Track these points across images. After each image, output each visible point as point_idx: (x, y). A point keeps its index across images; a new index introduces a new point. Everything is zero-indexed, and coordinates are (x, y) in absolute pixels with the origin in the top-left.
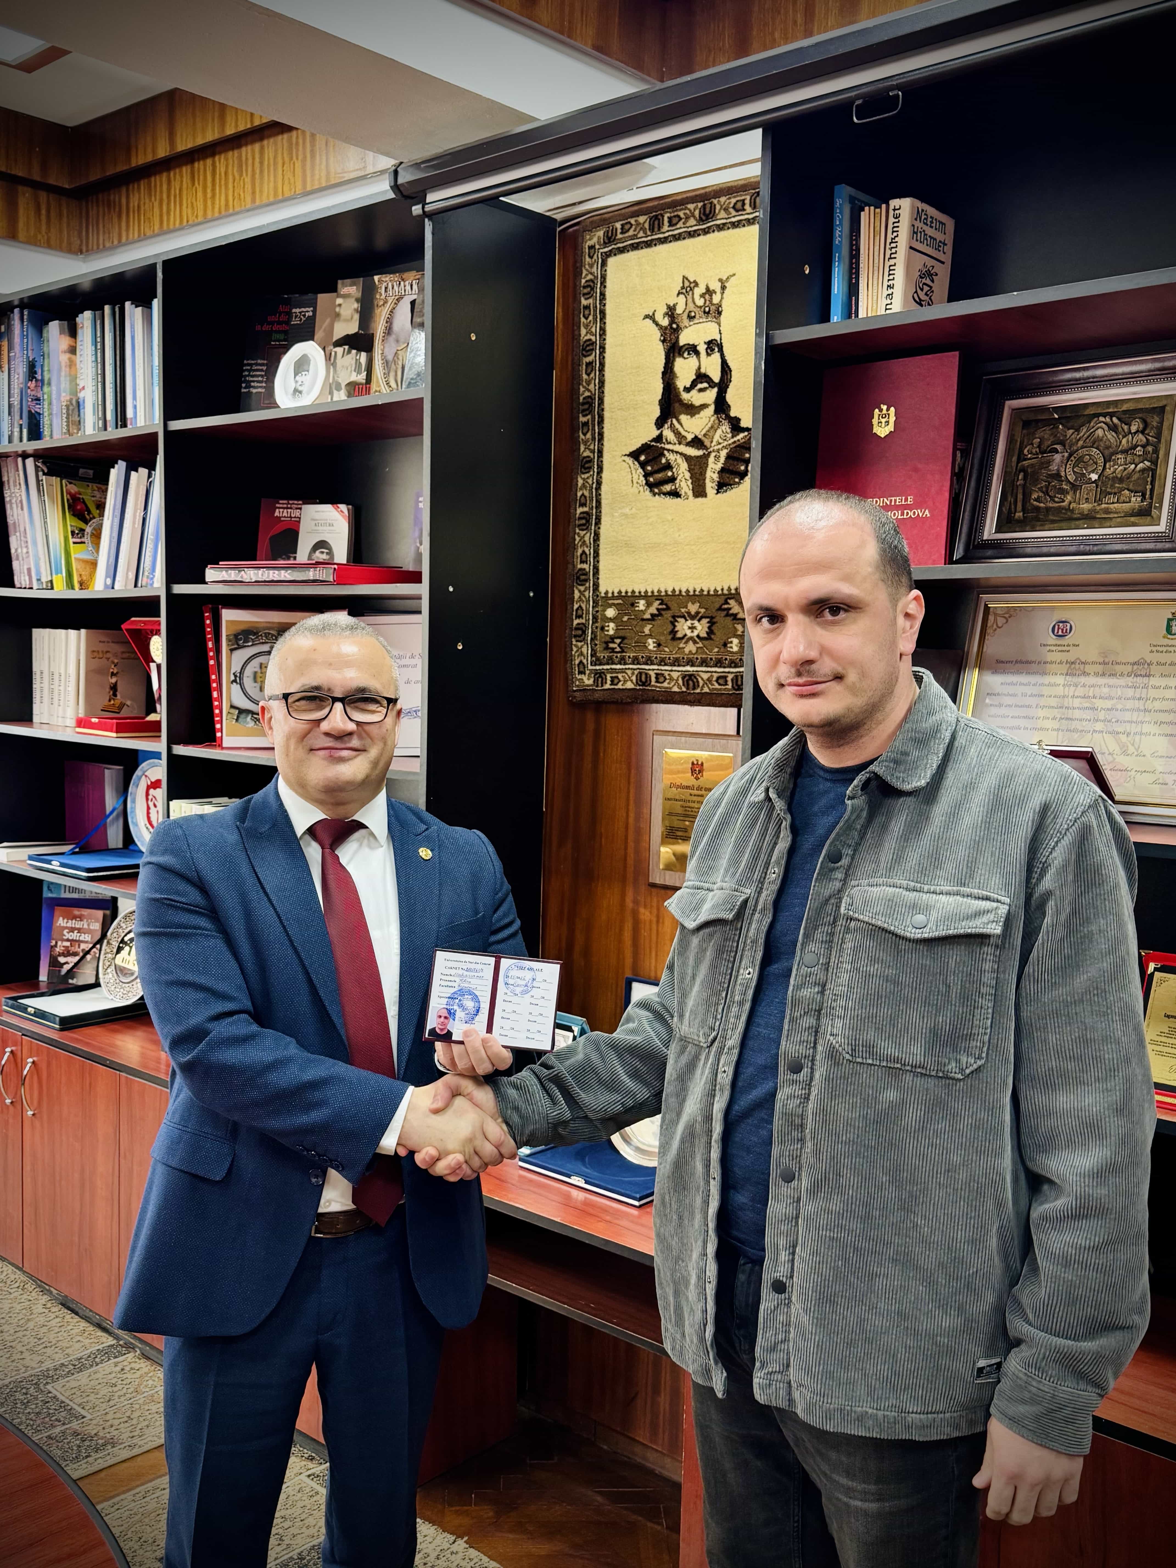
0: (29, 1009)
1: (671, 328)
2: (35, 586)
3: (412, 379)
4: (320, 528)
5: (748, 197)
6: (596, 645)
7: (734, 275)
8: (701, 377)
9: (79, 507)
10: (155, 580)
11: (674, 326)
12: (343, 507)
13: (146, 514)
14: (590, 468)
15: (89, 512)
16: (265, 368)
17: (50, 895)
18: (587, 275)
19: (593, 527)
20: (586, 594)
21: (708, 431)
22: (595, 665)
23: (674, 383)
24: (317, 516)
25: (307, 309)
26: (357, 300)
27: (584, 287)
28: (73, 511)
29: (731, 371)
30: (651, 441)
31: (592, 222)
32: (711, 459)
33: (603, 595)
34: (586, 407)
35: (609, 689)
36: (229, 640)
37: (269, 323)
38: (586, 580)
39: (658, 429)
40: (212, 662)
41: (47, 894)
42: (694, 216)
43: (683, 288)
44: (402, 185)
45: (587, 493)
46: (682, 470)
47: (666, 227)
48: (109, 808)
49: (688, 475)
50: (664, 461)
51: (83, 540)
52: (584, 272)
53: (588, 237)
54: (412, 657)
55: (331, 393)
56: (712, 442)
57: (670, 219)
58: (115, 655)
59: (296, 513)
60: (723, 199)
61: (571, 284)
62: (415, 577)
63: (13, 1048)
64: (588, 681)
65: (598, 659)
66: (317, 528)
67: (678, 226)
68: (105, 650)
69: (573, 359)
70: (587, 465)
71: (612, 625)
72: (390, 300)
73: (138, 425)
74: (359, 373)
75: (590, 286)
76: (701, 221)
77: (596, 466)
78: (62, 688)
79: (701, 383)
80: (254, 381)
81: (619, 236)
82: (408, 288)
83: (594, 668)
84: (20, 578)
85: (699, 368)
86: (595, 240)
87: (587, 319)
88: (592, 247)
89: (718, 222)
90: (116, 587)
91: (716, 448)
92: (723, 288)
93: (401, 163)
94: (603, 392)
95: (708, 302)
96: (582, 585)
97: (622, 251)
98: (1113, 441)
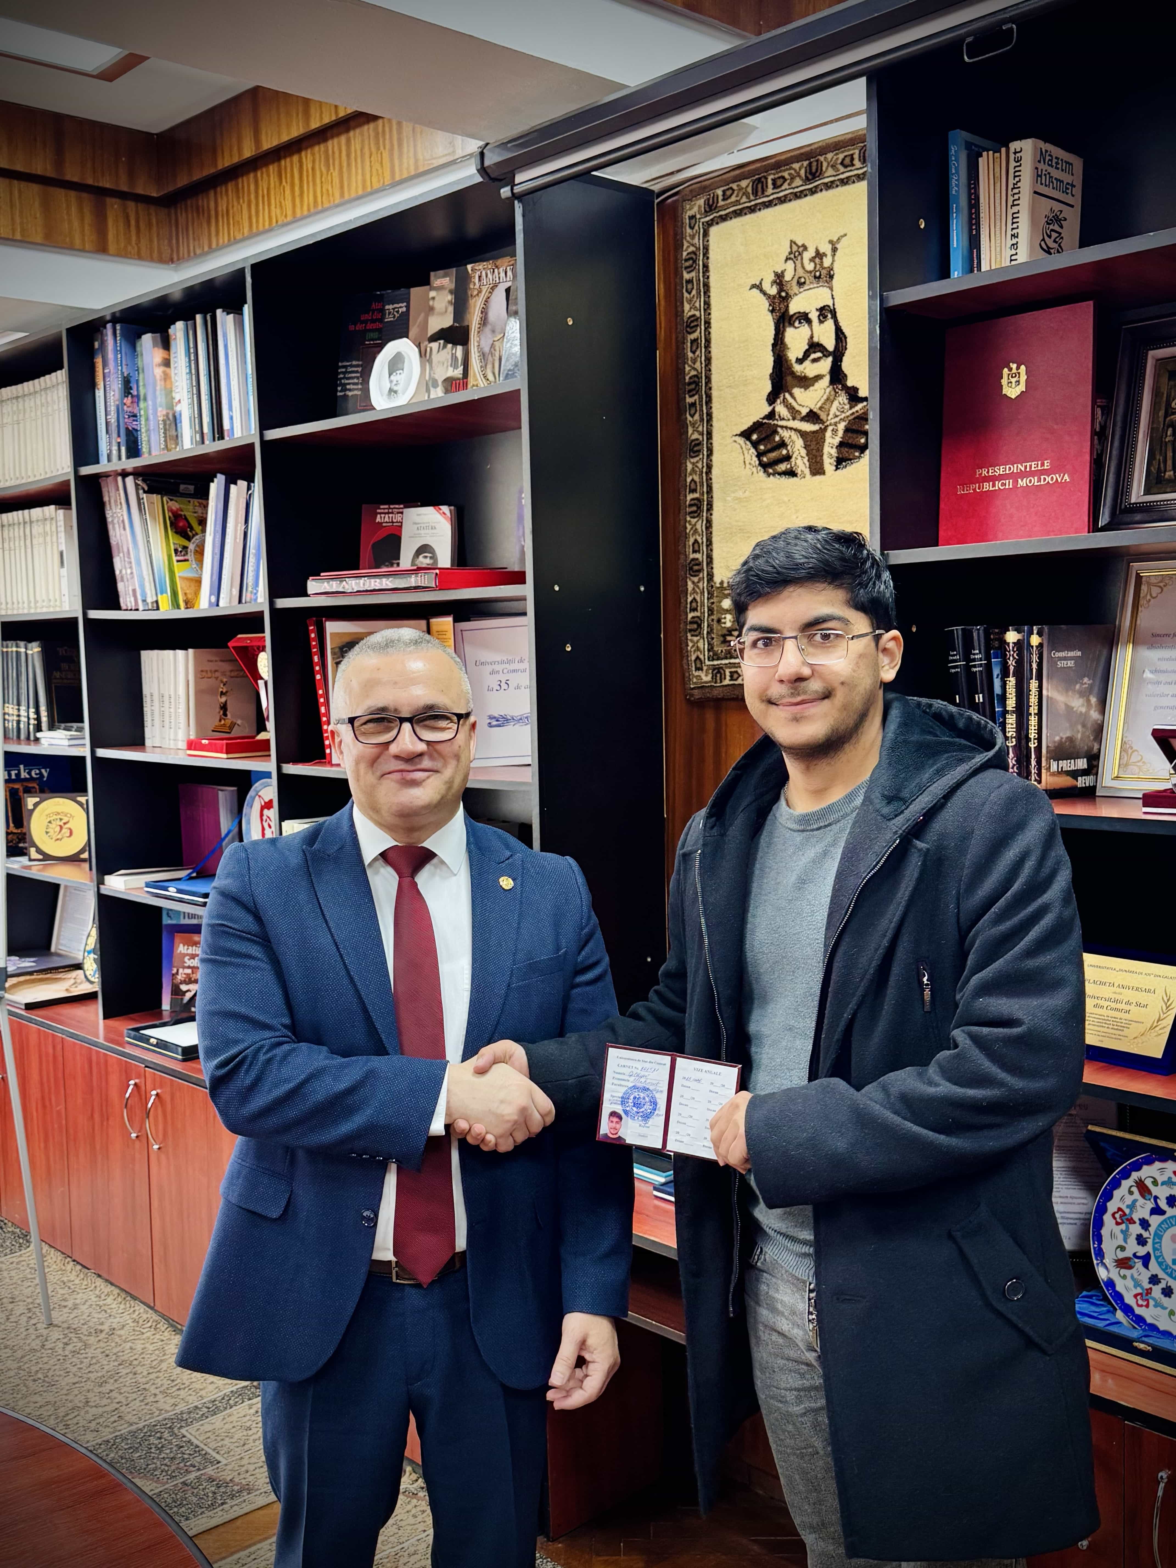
0: (152, 1041)
1: (780, 296)
2: (141, 608)
3: (509, 370)
4: (422, 532)
5: (857, 152)
6: (713, 639)
7: (845, 235)
8: (814, 346)
9: (181, 524)
10: (259, 594)
11: (783, 294)
12: (445, 509)
13: (247, 527)
14: (699, 451)
15: (192, 529)
16: (360, 369)
17: (170, 922)
18: (688, 247)
19: (705, 514)
20: (700, 585)
21: (824, 403)
22: (713, 660)
23: (785, 355)
24: (417, 519)
25: (401, 305)
26: (451, 292)
27: (686, 260)
28: (176, 528)
29: (846, 338)
30: (763, 419)
31: (691, 191)
32: (828, 434)
33: (718, 585)
34: (693, 386)
35: (728, 685)
36: (333, 653)
37: (362, 322)
38: (699, 571)
39: (770, 405)
40: (318, 677)
41: (166, 921)
42: (799, 176)
43: (791, 253)
44: (489, 167)
45: (696, 478)
46: (797, 447)
47: (770, 190)
48: (224, 831)
49: (804, 452)
50: (777, 438)
51: (186, 557)
52: (686, 244)
53: (688, 207)
54: (521, 661)
55: (428, 391)
56: (828, 415)
57: (774, 180)
58: (224, 674)
59: (398, 518)
60: (830, 156)
61: (672, 259)
62: (518, 578)
63: (137, 1081)
64: (706, 677)
65: (715, 654)
66: (419, 531)
67: (783, 188)
68: (213, 669)
69: (677, 338)
70: (695, 449)
71: (729, 617)
72: (484, 289)
73: (236, 436)
74: (456, 367)
75: (692, 258)
76: (807, 180)
77: (705, 449)
78: (172, 710)
79: (815, 352)
80: (349, 384)
81: (721, 203)
82: (502, 275)
83: (711, 663)
84: (126, 600)
85: (812, 337)
86: (696, 209)
87: (690, 293)
88: (692, 217)
89: (826, 180)
90: (221, 604)
91: (833, 421)
92: (835, 250)
93: (487, 144)
94: (710, 370)
95: (818, 266)
96: (695, 576)
97: (724, 218)
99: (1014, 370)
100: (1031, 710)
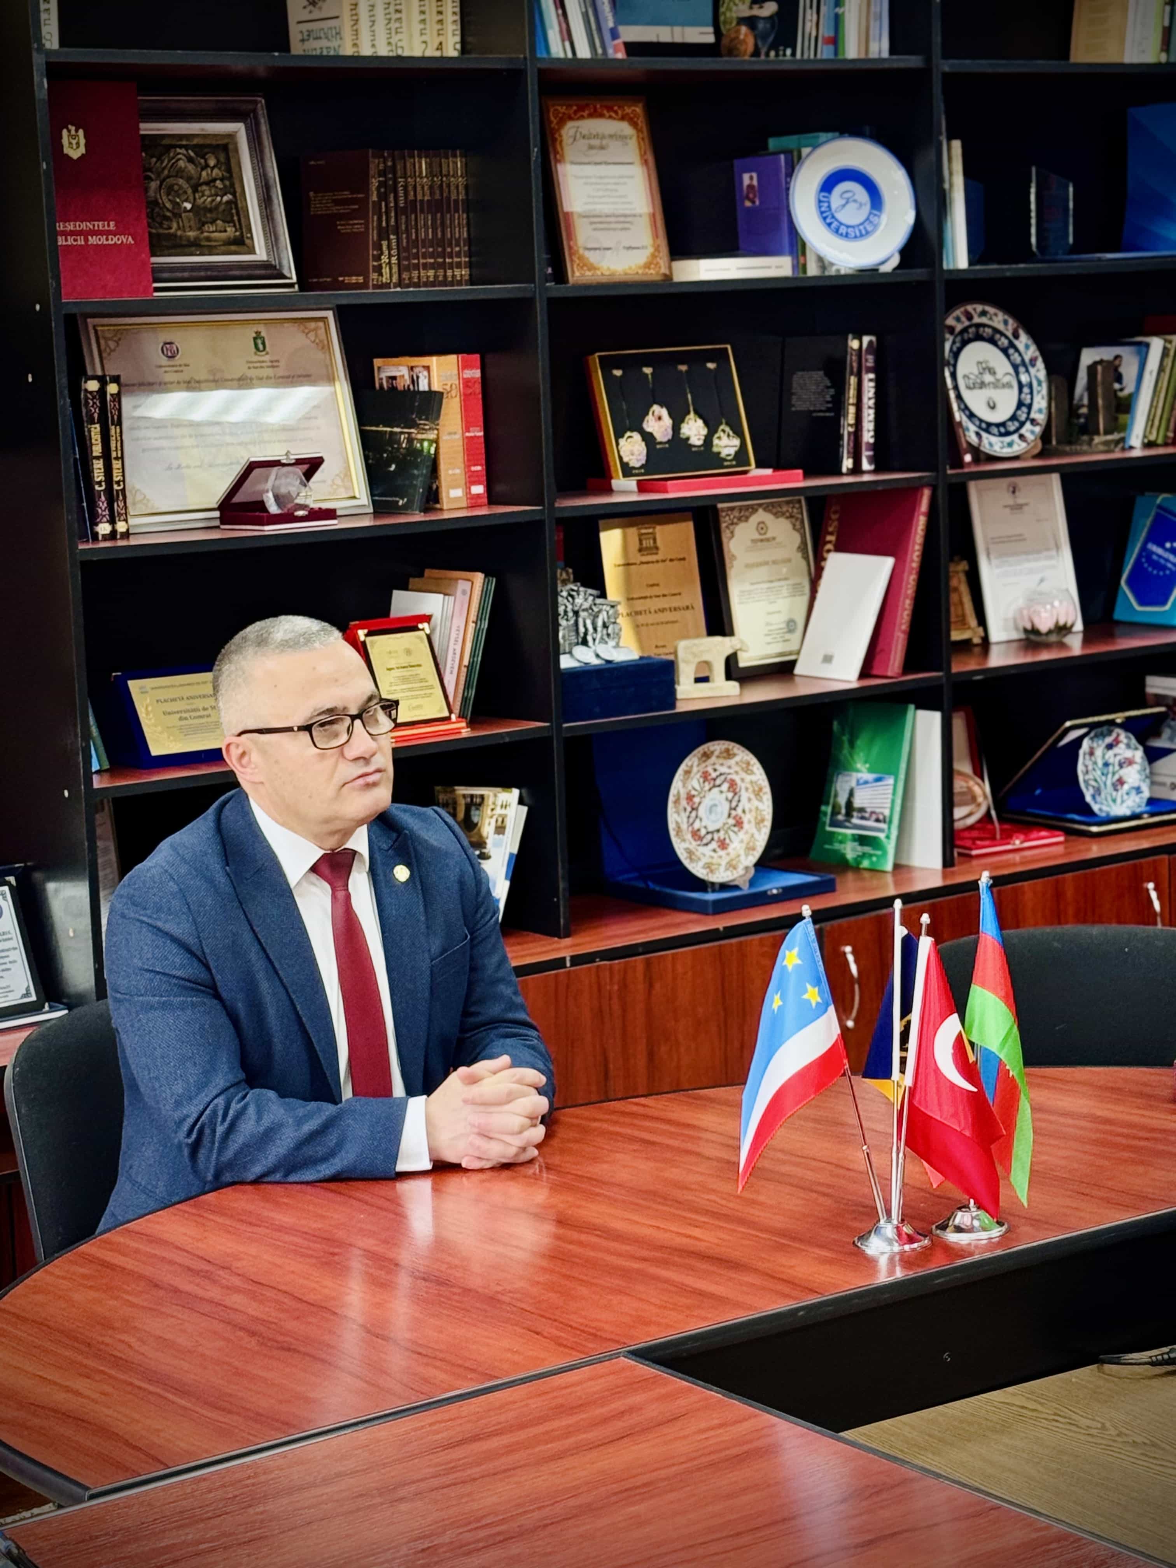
98: (193, 172)
99: (73, 132)
100: (114, 455)
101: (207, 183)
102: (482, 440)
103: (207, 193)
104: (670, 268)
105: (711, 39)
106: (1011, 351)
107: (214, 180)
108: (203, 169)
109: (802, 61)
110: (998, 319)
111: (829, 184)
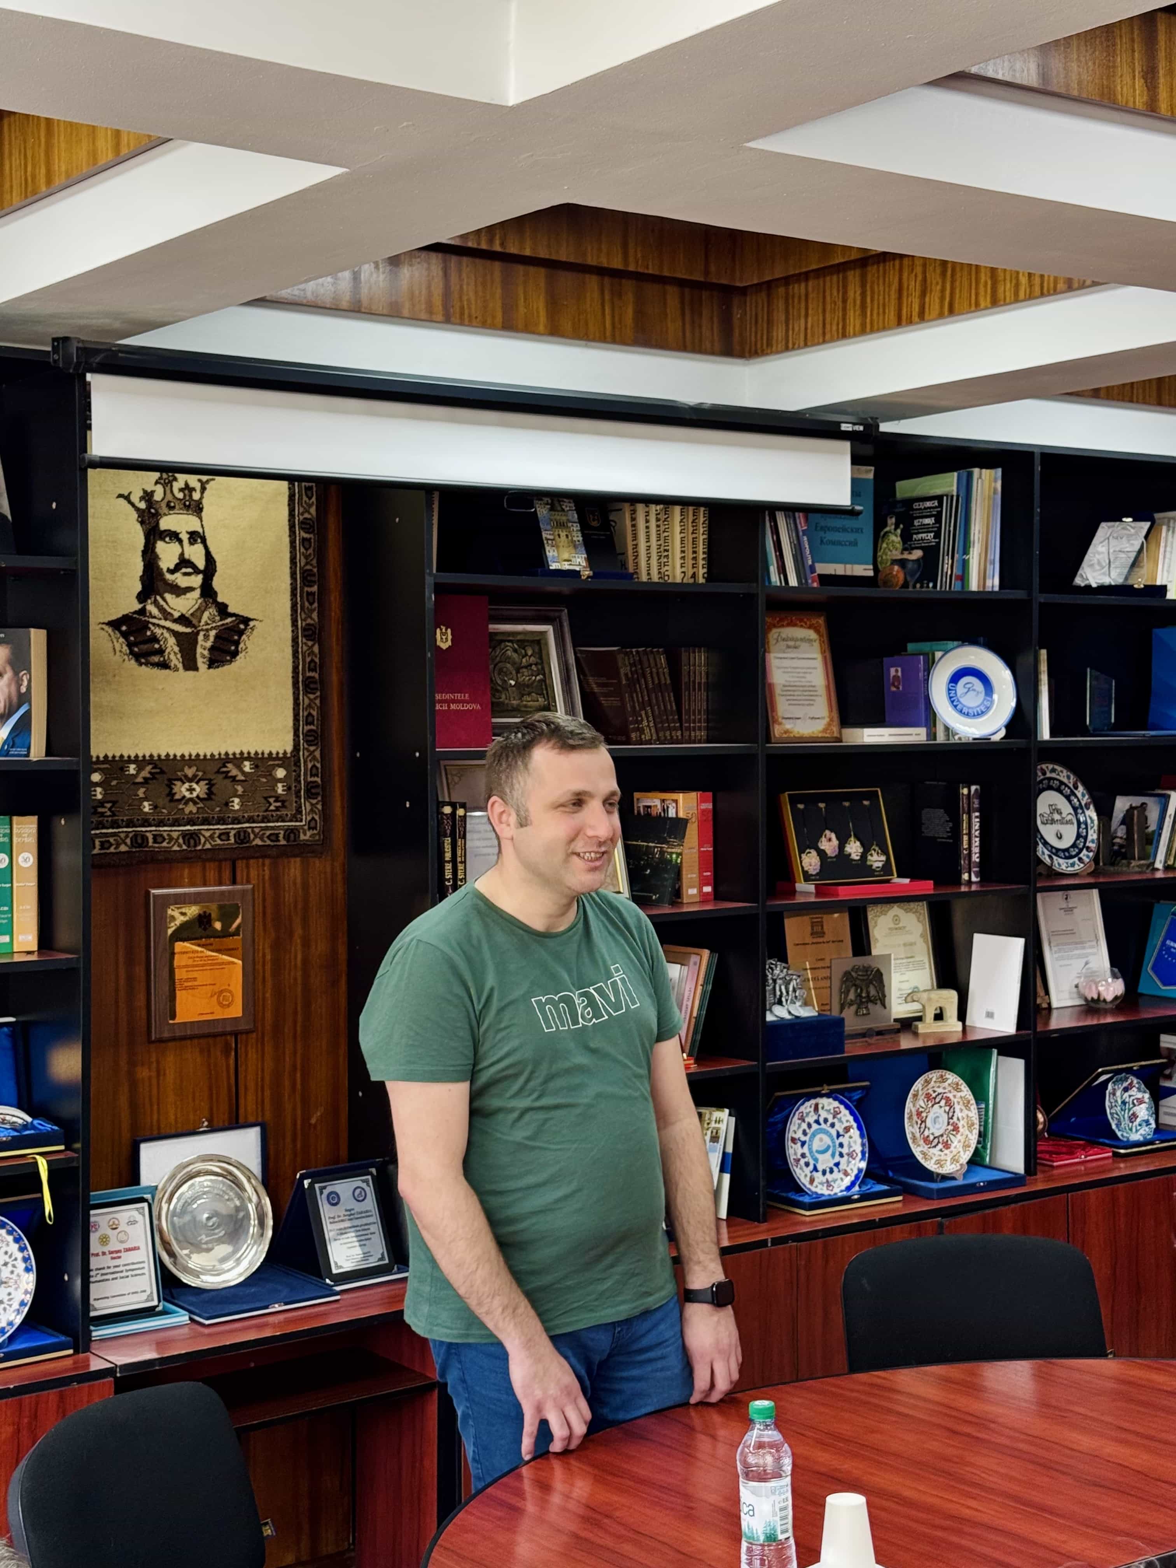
1: (149, 512)
8: (184, 563)
11: (153, 511)
21: (196, 612)
23: (156, 564)
29: (215, 562)
30: (135, 614)
32: (201, 637)
35: (99, 854)
39: (140, 602)
43: (161, 478)
46: (172, 644)
49: (176, 649)
50: (149, 633)
56: (200, 622)
71: (99, 790)
79: (186, 567)
85: (182, 554)
92: (203, 489)
95: (187, 498)
98: (517, 659)
99: (444, 630)
100: (459, 859)
101: (526, 667)
102: (712, 854)
103: (526, 674)
104: (840, 733)
105: (871, 573)
106: (1072, 798)
107: (531, 665)
108: (523, 657)
109: (941, 592)
110: (1063, 775)
111: (955, 678)
